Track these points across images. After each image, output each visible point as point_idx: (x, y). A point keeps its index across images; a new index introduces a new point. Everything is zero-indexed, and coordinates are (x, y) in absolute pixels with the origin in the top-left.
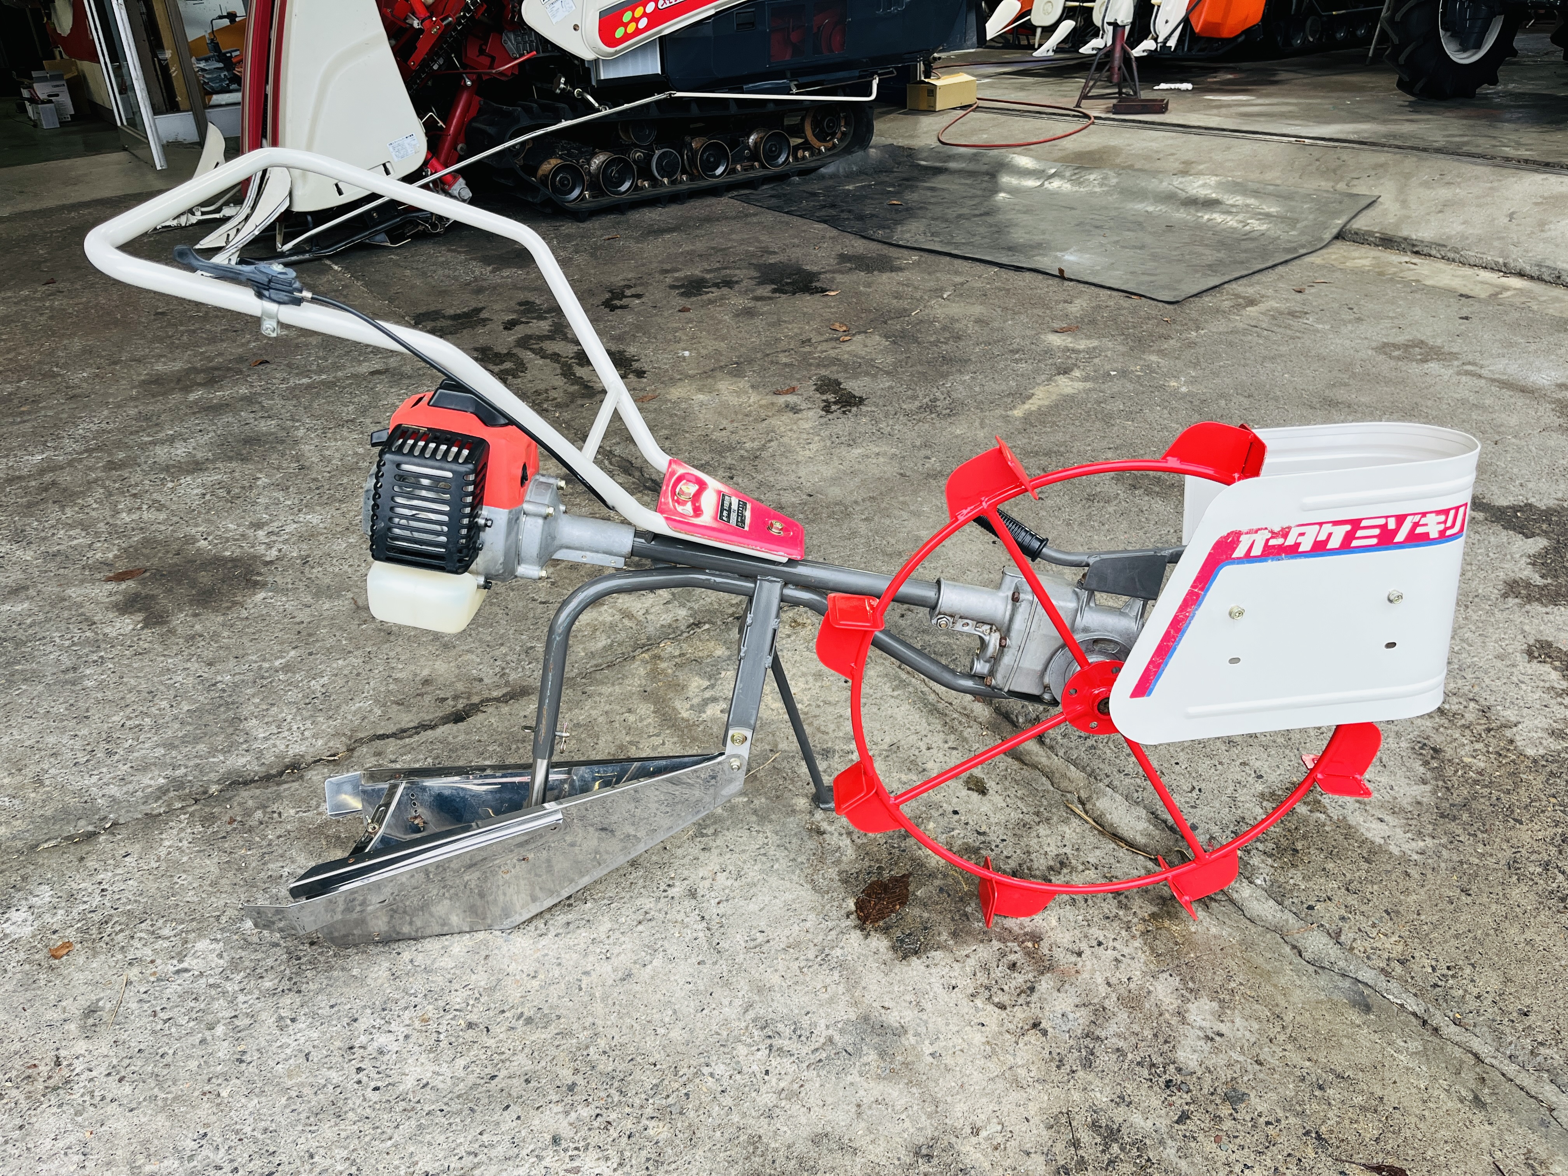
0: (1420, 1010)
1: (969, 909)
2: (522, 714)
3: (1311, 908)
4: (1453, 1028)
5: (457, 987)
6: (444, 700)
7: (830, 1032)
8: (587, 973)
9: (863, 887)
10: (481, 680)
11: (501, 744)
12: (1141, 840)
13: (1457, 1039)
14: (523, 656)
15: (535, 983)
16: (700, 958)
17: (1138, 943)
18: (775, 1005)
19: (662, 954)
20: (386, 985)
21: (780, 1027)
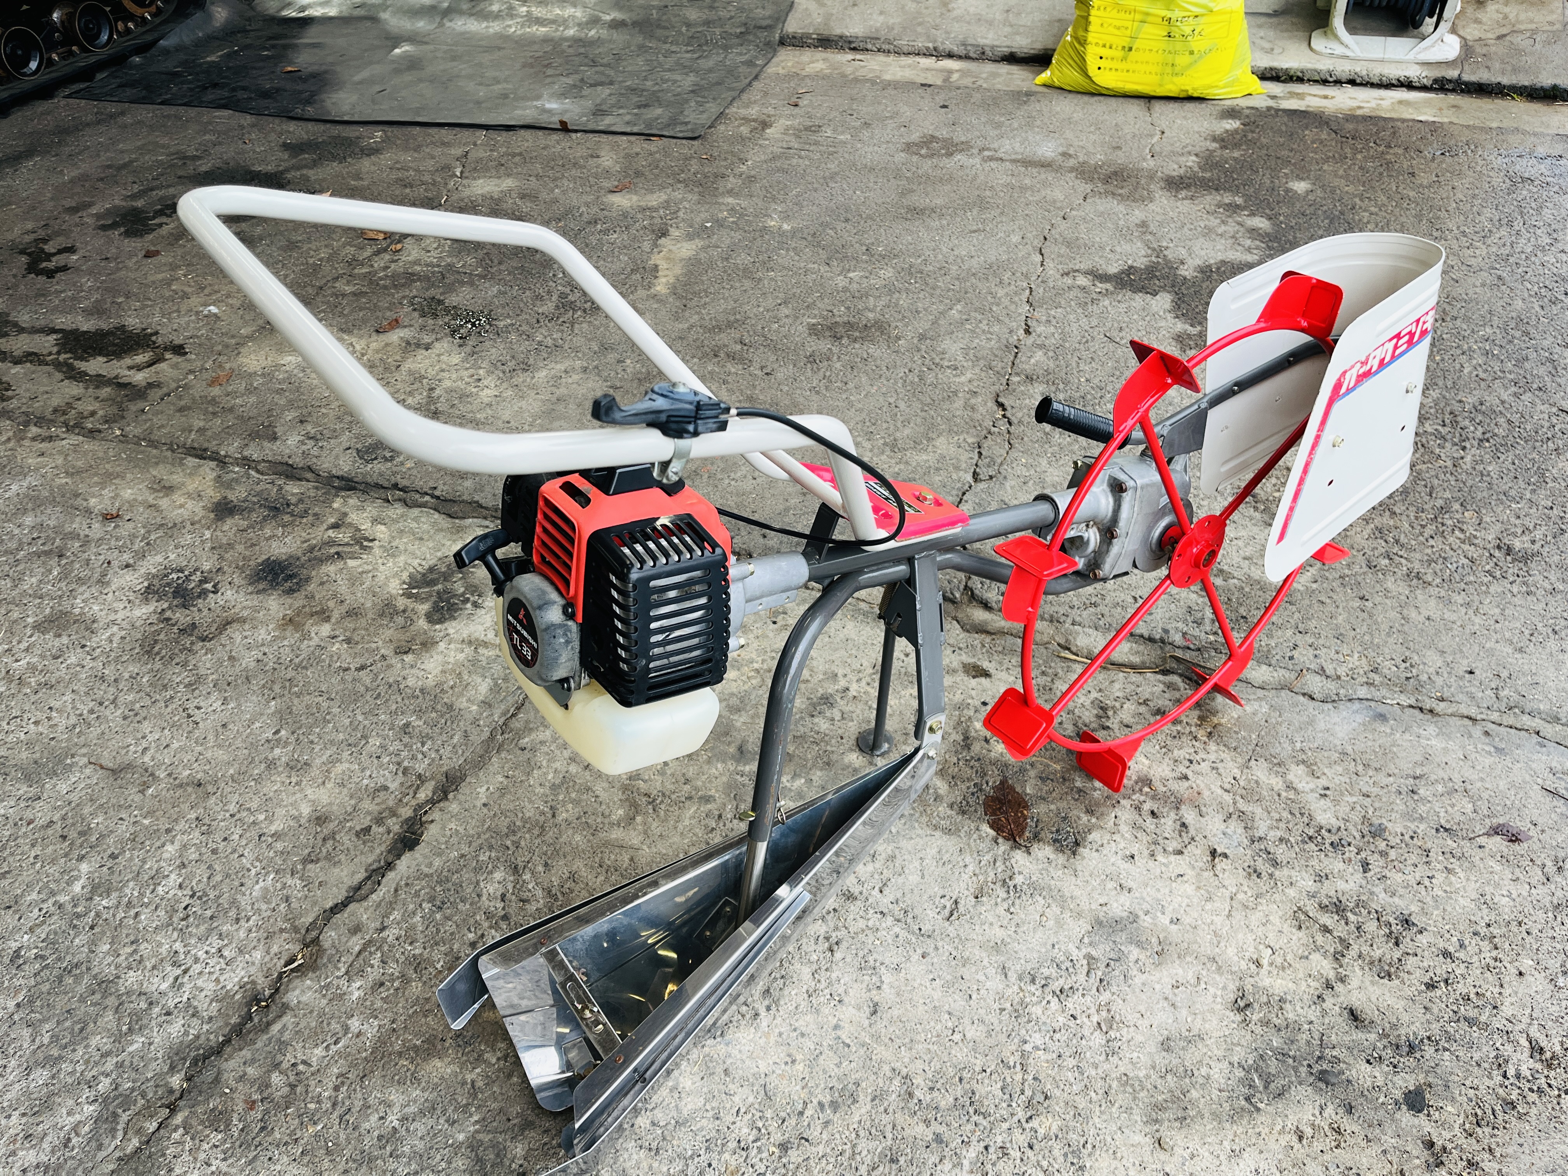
0: (1412, 701)
1: (1078, 784)
2: (479, 804)
3: (1291, 658)
4: (1442, 705)
5: (729, 1119)
6: (367, 830)
7: (1084, 951)
8: (836, 1027)
9: (980, 810)
10: (385, 788)
11: (491, 848)
12: (1136, 660)
13: (1450, 711)
14: (406, 739)
15: (800, 1067)
16: (920, 951)
17: (1212, 747)
18: (1022, 955)
19: (883, 968)
20: (656, 1165)
21: (1046, 972)
